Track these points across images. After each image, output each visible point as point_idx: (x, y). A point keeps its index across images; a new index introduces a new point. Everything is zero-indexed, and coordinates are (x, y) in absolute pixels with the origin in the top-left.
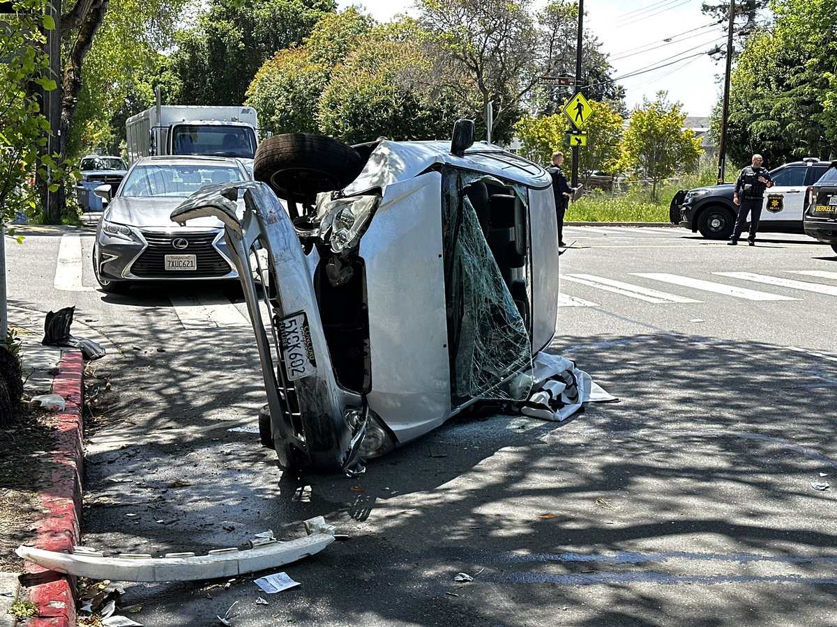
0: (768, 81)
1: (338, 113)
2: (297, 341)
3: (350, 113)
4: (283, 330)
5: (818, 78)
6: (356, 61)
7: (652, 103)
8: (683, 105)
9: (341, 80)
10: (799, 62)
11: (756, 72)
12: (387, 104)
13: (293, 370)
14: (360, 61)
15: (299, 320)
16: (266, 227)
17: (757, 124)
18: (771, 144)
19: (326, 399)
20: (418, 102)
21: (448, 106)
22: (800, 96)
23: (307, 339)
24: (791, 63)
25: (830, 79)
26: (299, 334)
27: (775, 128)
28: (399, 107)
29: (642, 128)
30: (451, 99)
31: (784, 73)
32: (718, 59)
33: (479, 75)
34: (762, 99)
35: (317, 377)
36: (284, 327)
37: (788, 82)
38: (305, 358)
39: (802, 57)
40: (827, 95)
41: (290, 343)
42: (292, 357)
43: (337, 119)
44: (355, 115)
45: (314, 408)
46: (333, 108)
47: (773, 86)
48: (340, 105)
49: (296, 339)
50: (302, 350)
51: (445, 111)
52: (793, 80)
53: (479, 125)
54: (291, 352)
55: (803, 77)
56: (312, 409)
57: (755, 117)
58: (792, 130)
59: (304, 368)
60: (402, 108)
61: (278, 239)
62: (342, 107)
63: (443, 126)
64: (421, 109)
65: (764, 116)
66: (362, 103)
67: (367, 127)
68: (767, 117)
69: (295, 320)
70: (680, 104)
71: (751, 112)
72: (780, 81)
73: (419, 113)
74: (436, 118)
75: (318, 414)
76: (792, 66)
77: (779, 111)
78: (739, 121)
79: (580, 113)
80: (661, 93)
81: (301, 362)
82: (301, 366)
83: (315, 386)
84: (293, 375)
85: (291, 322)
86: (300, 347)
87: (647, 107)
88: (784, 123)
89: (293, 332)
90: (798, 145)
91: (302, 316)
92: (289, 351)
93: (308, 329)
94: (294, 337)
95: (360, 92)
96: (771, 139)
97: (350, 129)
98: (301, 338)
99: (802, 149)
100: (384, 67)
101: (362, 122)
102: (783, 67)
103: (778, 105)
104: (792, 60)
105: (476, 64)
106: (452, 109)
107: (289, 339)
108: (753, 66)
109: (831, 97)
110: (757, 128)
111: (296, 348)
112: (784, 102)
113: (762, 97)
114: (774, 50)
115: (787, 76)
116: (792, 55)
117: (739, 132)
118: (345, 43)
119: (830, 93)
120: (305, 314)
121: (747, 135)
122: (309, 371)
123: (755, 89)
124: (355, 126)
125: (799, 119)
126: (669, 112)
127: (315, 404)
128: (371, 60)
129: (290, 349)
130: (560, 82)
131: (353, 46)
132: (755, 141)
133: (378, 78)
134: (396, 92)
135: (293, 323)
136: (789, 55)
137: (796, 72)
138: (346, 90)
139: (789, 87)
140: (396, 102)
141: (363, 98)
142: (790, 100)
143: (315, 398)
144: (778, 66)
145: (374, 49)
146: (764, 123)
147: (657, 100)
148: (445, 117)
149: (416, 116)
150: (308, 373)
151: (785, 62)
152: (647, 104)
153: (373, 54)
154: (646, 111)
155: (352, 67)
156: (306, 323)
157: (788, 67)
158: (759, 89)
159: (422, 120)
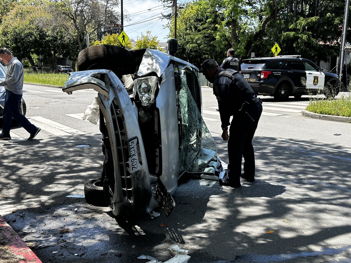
0: (191, 28)
1: (8, 38)
2: (135, 152)
3: (13, 38)
4: (129, 147)
5: (210, 27)
6: (14, 14)
7: (145, 36)
8: (157, 37)
9: (8, 23)
10: (202, 20)
11: (186, 24)
12: (31, 34)
13: (133, 168)
14: (16, 14)
15: (135, 141)
16: (118, 94)
17: (189, 45)
18: (194, 54)
19: (145, 181)
20: (46, 33)
21: (60, 35)
22: (204, 34)
23: (138, 151)
24: (200, 20)
25: (218, 27)
26: (135, 149)
27: (196, 47)
28: (37, 35)
29: (141, 46)
30: (61, 32)
31: (197, 24)
32: (162, 19)
33: (75, 22)
34: (190, 35)
35: (142, 170)
36: (129, 145)
37: (199, 28)
38: (137, 161)
39: (204, 18)
40: (217, 34)
41: (131, 154)
42: (132, 161)
43: (7, 41)
44: (16, 39)
45: (140, 186)
46: (5, 35)
47: (193, 30)
48: (9, 34)
49: (134, 151)
50: (136, 157)
51: (59, 38)
52: (201, 28)
53: (74, 44)
54: (132, 158)
55: (205, 26)
56: (139, 187)
57: (188, 42)
58: (203, 48)
59: (137, 166)
60: (38, 36)
61: (124, 100)
62: (9, 35)
63: (58, 44)
64: (47, 37)
65: (191, 42)
66: (19, 34)
67: (23, 44)
68: (193, 43)
69: (133, 142)
70: (156, 37)
71: (185, 40)
72: (196, 28)
73: (47, 38)
74: (55, 41)
75: (142, 189)
76: (200, 22)
77: (197, 40)
78: (181, 44)
79: (124, 39)
80: (148, 32)
81: (136, 163)
82: (136, 165)
83: (141, 175)
84: (133, 170)
85: (132, 143)
86: (136, 155)
87: (143, 38)
88: (199, 45)
89: (133, 148)
90: (204, 54)
91: (136, 139)
92: (131, 158)
93: (139, 146)
94: (133, 151)
95: (18, 28)
96: (194, 51)
97: (14, 45)
98: (136, 151)
99: (207, 56)
100: (28, 17)
101: (20, 42)
102: (196, 22)
103: (197, 38)
104: (200, 19)
105: (73, 17)
106: (62, 37)
107: (131, 151)
108: (184, 22)
109: (219, 35)
110: (189, 46)
111: (134, 156)
112: (198, 36)
113: (190, 34)
114: (193, 15)
115: (198, 26)
116: (200, 17)
117: (181, 49)
118: (7, 6)
119: (219, 33)
120: (137, 138)
121: (184, 50)
122: (139, 167)
123: (186, 31)
124: (16, 44)
125: (205, 43)
126: (151, 40)
127: (141, 184)
128: (21, 14)
129: (132, 156)
130: (114, 26)
131: (11, 8)
132: (187, 52)
133: (26, 22)
134: (35, 29)
135: (133, 143)
136: (199, 17)
137: (202, 25)
138: (11, 27)
139: (199, 31)
140: (36, 33)
141: (19, 31)
142: (201, 35)
143: (141, 181)
144: (195, 22)
145: (23, 9)
146: (191, 45)
147: (147, 35)
148: (59, 40)
149: (45, 39)
150: (139, 168)
151: (198, 20)
152: (143, 36)
153: (22, 11)
154: (143, 40)
155: (12, 17)
156: (138, 143)
157: (199, 22)
158: (188, 31)
159: (48, 41)
